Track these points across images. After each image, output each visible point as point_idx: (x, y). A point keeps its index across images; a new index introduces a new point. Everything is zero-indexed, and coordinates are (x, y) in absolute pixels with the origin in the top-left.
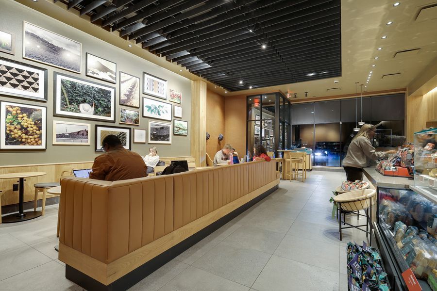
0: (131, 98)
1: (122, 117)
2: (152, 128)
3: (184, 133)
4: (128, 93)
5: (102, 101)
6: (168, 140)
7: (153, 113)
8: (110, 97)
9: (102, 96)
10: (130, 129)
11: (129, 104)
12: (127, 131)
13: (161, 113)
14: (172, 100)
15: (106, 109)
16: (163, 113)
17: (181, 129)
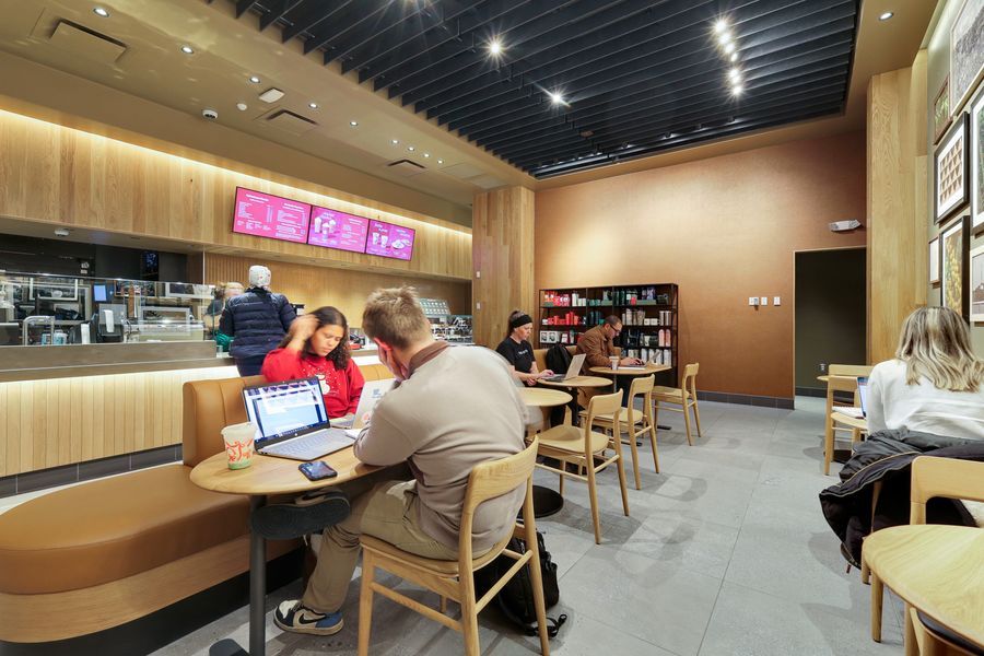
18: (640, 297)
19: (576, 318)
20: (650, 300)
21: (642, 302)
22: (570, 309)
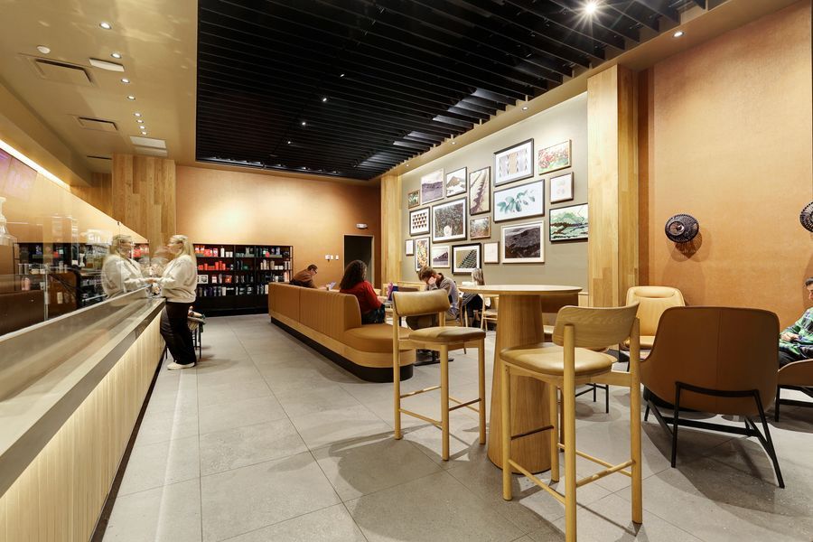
0: (481, 201)
1: (471, 231)
2: (507, 238)
3: (578, 233)
4: (478, 197)
5: (457, 218)
6: (539, 256)
7: (509, 211)
8: (462, 210)
10: (479, 244)
11: (478, 211)
12: (477, 248)
13: (522, 206)
14: (545, 171)
15: (460, 225)
16: (527, 204)
17: (570, 225)
18: (271, 252)
19: (224, 265)
20: (278, 255)
21: (272, 256)
22: (219, 258)
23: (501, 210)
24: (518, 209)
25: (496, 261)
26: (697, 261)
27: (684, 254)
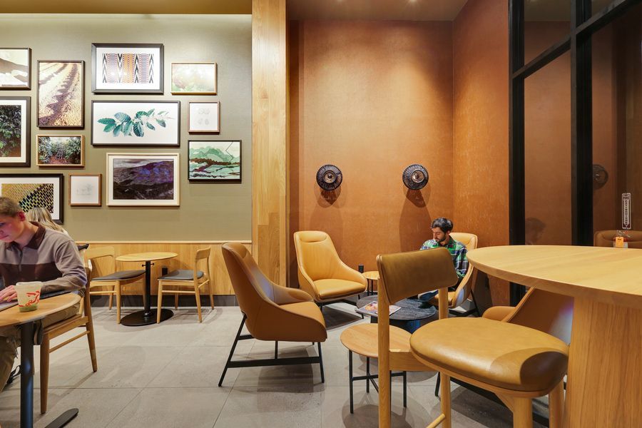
0: (63, 109)
1: (41, 153)
2: (116, 171)
3: (226, 173)
4: (56, 101)
5: (5, 128)
6: (171, 198)
7: (120, 133)
8: (19, 117)
9: (4, 118)
10: (61, 176)
11: (58, 123)
12: (55, 182)
13: (145, 129)
14: (182, 91)
15: (12, 142)
16: (153, 128)
17: (216, 163)
23: (106, 129)
24: (138, 133)
25: (96, 202)
26: (338, 207)
27: (328, 201)
